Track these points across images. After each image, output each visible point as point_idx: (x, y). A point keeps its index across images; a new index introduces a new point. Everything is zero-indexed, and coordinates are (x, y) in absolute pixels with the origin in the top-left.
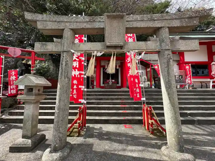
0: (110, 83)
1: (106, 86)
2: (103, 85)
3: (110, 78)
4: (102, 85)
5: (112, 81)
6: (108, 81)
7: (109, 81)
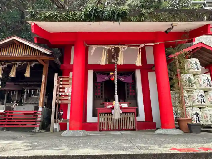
0: (117, 114)
1: (103, 124)
2: (95, 119)
3: (116, 96)
4: (90, 118)
5: (121, 108)
6: (109, 107)
7: (113, 108)
